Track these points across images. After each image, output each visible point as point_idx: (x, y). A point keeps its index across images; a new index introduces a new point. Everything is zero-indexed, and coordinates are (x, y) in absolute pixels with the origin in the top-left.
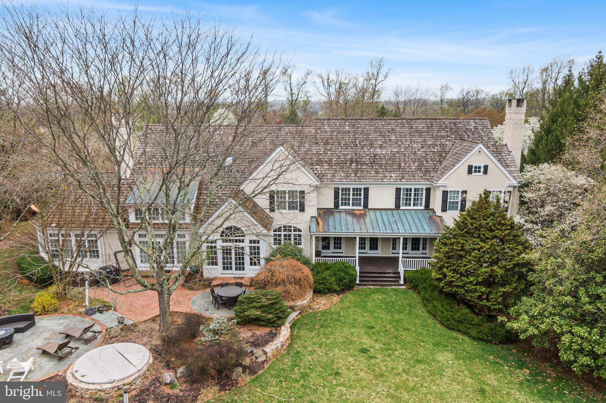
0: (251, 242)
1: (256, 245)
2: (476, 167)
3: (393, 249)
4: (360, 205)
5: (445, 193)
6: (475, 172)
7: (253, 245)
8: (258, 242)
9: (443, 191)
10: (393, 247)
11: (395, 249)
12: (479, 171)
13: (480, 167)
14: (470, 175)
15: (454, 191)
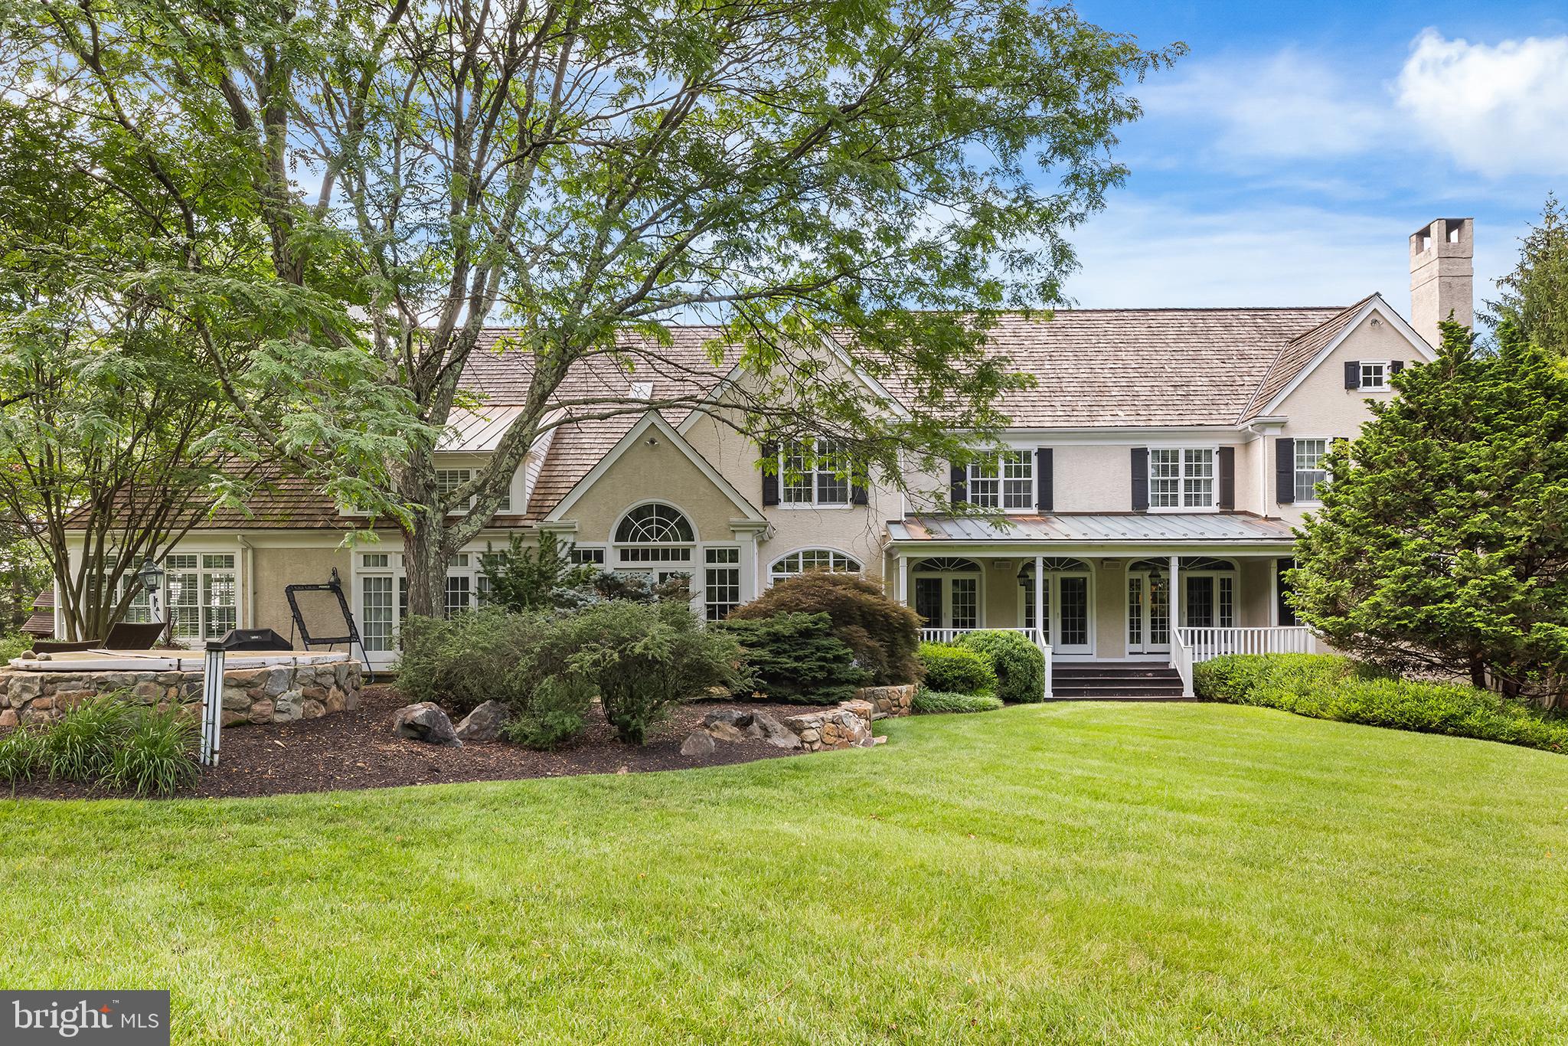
0: (711, 556)
1: (728, 566)
2: (1367, 370)
3: (1132, 642)
4: (1028, 504)
5: (1284, 449)
6: (1367, 382)
7: (717, 566)
8: (734, 556)
9: (1279, 442)
10: (1132, 635)
11: (1138, 642)
12: (1378, 382)
13: (1379, 370)
14: (1351, 392)
15: (1311, 443)
